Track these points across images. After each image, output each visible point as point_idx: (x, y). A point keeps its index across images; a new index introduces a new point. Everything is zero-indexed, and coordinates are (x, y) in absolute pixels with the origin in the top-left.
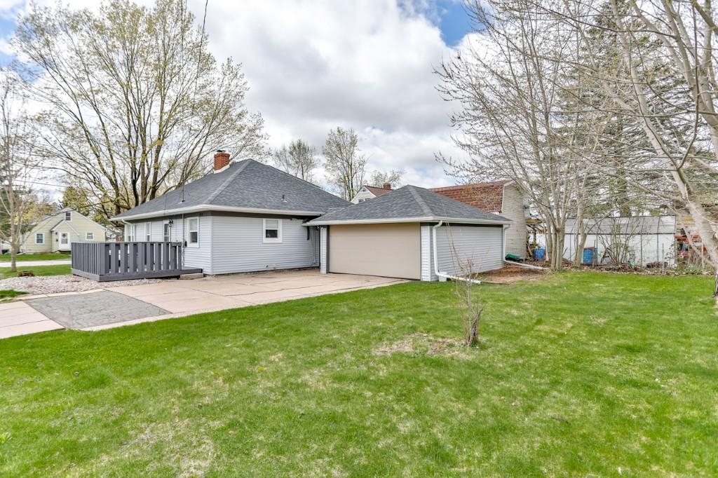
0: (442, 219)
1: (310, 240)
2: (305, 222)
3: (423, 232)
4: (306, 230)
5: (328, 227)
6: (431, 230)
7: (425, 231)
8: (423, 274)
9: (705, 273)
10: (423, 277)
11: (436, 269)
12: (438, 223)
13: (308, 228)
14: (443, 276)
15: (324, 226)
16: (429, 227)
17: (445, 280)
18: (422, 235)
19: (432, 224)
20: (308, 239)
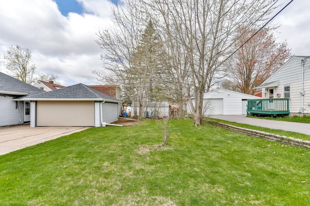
0: (105, 100)
1: (18, 109)
2: (14, 99)
3: (95, 105)
4: (15, 103)
5: (36, 102)
6: (100, 104)
7: (97, 105)
8: (95, 124)
9: (178, 119)
10: (95, 125)
11: (102, 121)
12: (103, 101)
13: (16, 102)
14: (104, 124)
15: (33, 101)
16: (99, 103)
17: (105, 126)
18: (95, 106)
19: (100, 102)
20: (17, 108)
